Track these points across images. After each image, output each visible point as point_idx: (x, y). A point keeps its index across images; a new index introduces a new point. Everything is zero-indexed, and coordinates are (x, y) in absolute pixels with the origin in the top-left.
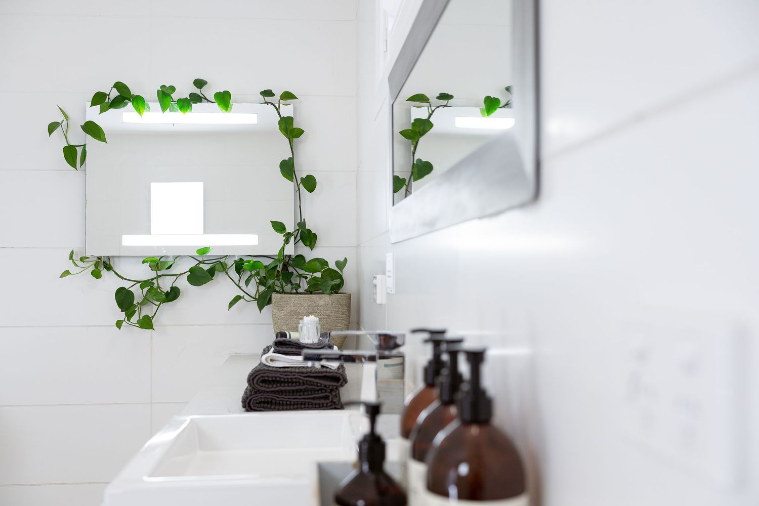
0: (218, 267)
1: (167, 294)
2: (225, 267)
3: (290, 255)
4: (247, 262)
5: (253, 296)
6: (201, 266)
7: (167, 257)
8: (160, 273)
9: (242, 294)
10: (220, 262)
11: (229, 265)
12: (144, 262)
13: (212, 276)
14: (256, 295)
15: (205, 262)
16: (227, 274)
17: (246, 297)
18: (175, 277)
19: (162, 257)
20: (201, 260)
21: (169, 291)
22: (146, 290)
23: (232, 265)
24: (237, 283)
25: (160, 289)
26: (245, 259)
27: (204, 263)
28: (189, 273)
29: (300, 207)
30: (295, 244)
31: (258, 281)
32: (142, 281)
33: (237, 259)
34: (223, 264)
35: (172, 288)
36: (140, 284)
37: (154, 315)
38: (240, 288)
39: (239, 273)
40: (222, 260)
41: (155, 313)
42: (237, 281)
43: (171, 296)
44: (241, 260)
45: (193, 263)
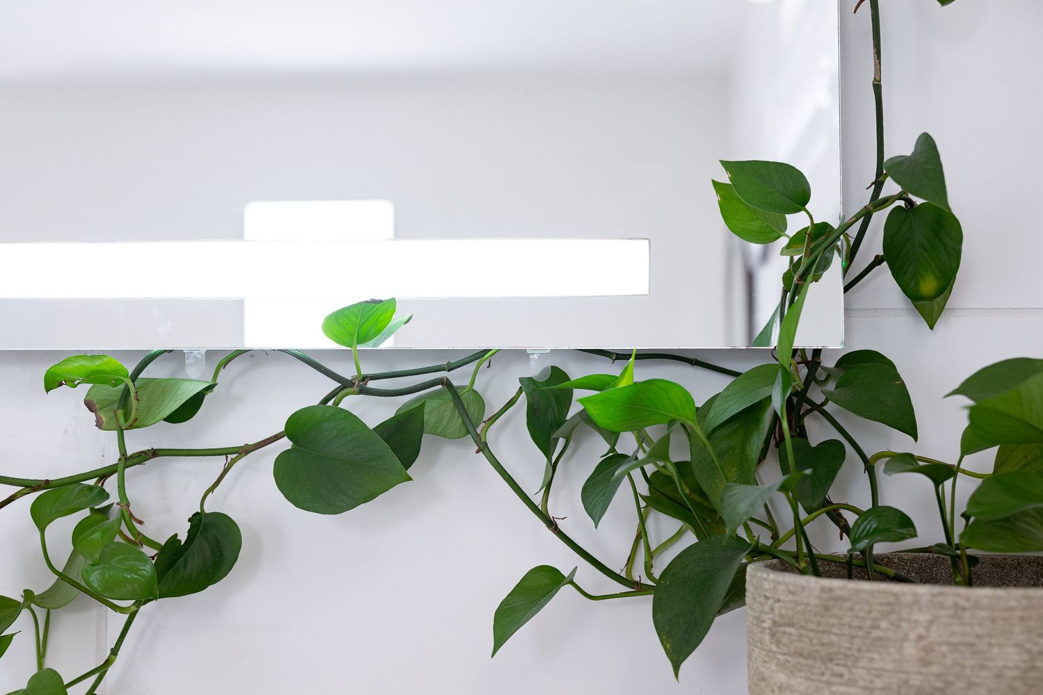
0: (439, 411)
1: (172, 552)
2: (472, 410)
3: (817, 352)
4: (585, 384)
5: (618, 566)
6: (350, 403)
7: (174, 356)
8: (137, 442)
9: (564, 561)
10: (446, 383)
11: (495, 403)
12: (52, 383)
13: (408, 463)
14: (631, 560)
15: (372, 384)
16: (483, 447)
17: (588, 577)
18: (219, 463)
19: (150, 358)
20: (348, 372)
21: (183, 537)
22: (63, 528)
23: (511, 403)
24: (537, 500)
25: (131, 529)
26: (576, 371)
27: (364, 391)
28: (285, 444)
29: (877, 89)
30: (846, 289)
31: (644, 489)
32: (47, 484)
33: (534, 370)
34: (465, 396)
35: (199, 521)
36: (34, 496)
37: (108, 663)
38: (552, 524)
39: (545, 445)
40: (458, 378)
41: (115, 652)
42: (533, 487)
43: (193, 563)
44: (557, 375)
45: (311, 391)
